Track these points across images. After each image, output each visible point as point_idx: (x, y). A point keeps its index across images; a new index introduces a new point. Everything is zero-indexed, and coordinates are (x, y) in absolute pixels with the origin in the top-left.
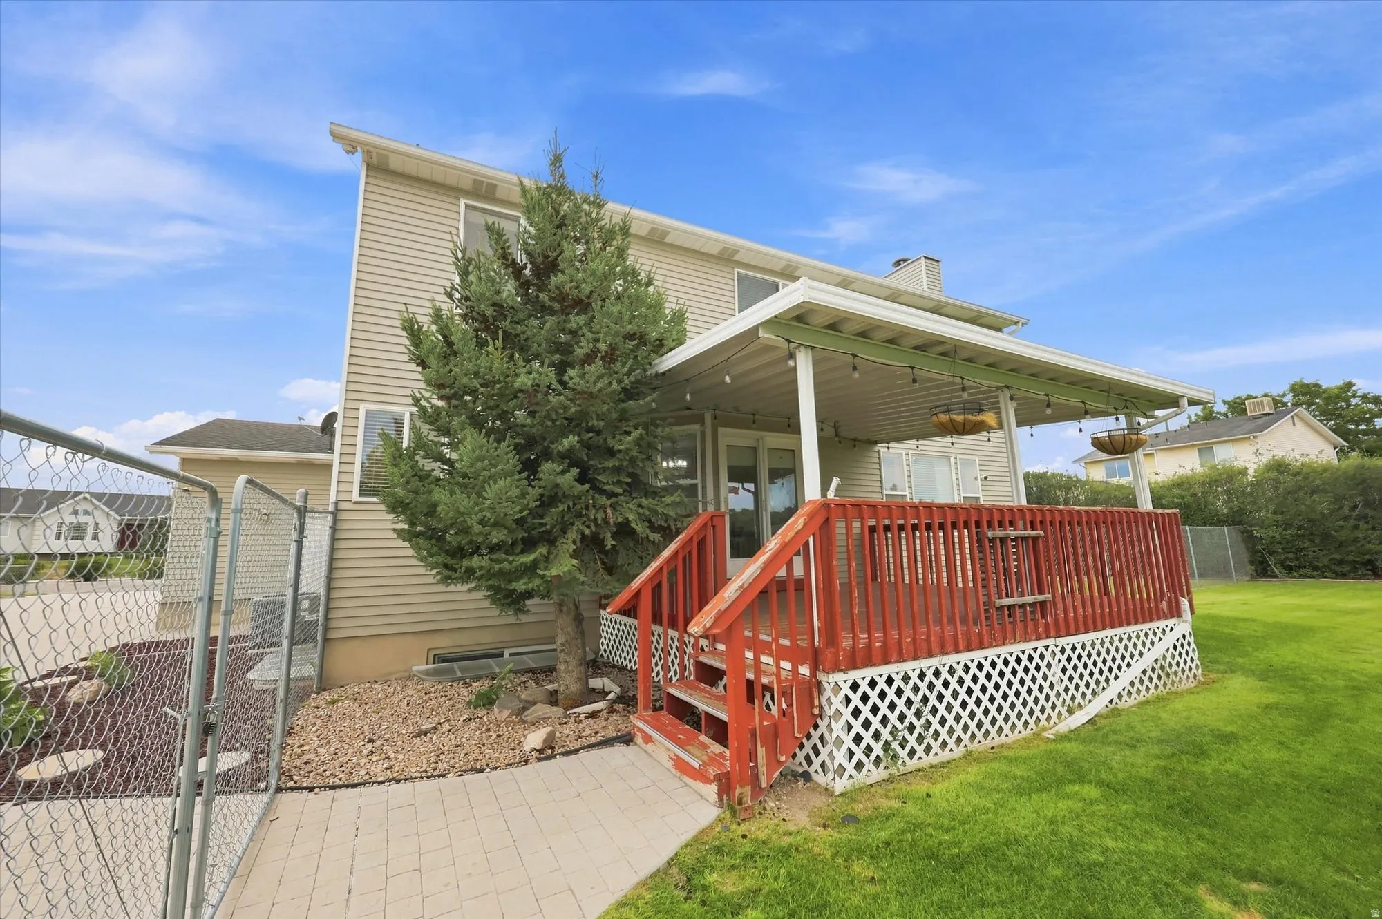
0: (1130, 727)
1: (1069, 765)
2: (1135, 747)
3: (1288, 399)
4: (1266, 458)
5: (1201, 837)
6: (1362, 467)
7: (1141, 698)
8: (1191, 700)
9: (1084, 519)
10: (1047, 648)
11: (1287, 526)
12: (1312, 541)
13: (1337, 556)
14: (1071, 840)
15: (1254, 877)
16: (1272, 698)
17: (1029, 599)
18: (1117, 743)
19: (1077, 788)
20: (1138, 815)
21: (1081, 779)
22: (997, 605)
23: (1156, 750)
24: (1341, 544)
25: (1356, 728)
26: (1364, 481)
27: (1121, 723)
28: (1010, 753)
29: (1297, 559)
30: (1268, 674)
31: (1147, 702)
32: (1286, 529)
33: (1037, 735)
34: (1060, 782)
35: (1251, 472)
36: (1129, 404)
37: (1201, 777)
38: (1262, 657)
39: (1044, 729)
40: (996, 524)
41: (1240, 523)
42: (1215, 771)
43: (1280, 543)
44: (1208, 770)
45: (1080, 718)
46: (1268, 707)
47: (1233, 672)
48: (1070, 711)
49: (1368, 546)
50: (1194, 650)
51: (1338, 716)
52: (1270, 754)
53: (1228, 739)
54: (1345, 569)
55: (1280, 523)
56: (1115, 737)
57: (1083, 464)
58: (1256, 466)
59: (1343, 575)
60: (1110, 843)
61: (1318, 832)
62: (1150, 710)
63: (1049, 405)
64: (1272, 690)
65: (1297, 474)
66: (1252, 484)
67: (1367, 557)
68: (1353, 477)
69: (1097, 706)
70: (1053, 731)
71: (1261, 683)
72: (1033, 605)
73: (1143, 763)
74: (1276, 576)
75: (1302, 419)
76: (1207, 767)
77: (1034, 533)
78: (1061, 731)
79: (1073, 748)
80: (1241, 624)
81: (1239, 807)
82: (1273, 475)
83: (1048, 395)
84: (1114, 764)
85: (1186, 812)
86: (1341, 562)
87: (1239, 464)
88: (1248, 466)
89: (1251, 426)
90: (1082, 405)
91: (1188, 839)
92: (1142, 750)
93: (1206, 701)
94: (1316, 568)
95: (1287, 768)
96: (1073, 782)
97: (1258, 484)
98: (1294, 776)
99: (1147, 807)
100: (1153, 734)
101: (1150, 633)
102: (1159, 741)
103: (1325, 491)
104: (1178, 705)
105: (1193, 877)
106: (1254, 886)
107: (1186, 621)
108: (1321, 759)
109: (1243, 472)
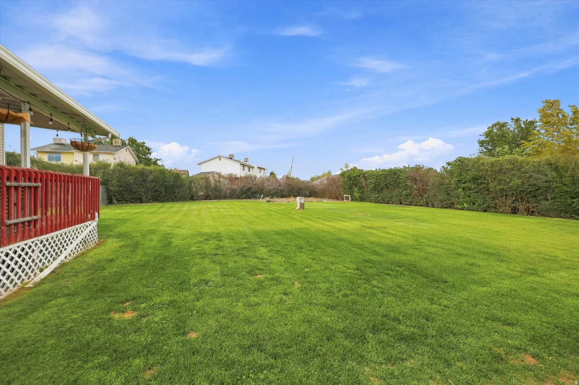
0: (73, 268)
1: (46, 294)
2: (77, 275)
3: (127, 142)
4: (118, 161)
5: (109, 297)
6: (143, 169)
7: (75, 256)
8: (96, 251)
9: (63, 179)
10: (33, 242)
11: (121, 186)
12: (127, 192)
13: (132, 197)
14: (56, 325)
15: (127, 301)
16: (122, 243)
17: (28, 218)
18: (69, 276)
19: (53, 302)
20: (84, 300)
21: (55, 297)
22: (8, 224)
23: (86, 273)
24: (134, 193)
25: (145, 246)
26: (143, 173)
27: (68, 268)
28: (9, 302)
29: (122, 198)
30: (119, 236)
31: (78, 257)
32: (120, 187)
33: (22, 288)
34: (45, 302)
35: (112, 166)
36: (87, 130)
37: (105, 278)
38: (117, 231)
39: (27, 283)
40: (13, 178)
41: (106, 185)
42: (109, 273)
43: (117, 192)
44: (107, 273)
45: (46, 272)
46: (121, 247)
47: (108, 237)
48: (41, 270)
49: (141, 193)
50: (96, 232)
51: (140, 244)
52: (125, 261)
53: (112, 260)
54: (134, 201)
55: (119, 185)
56: (68, 275)
57: (35, 152)
58: (114, 164)
59: (133, 203)
60: (75, 316)
61: (141, 279)
62: (80, 259)
63: (51, 120)
64: (122, 241)
65: (127, 169)
66: (112, 171)
67: (140, 197)
68: (141, 172)
69: (55, 264)
70: (32, 283)
71: (118, 239)
72: (29, 222)
73: (81, 280)
74: (114, 204)
75: (129, 150)
76: (106, 273)
77: (36, 185)
78: (36, 281)
79: (47, 286)
80: (106, 221)
81: (119, 281)
82: (119, 168)
83: (51, 115)
84: (69, 285)
85: (102, 291)
86: (133, 198)
87: (109, 162)
88: (112, 163)
89: (114, 149)
90: (67, 125)
91: (105, 299)
92: (80, 275)
93: (101, 250)
94: (126, 200)
95: (130, 264)
96: (51, 300)
97: (114, 171)
98: (132, 265)
99: (87, 295)
100: (84, 268)
101: (82, 227)
102: (86, 270)
103: (133, 176)
104: (91, 254)
105: (109, 311)
106: (128, 304)
107: (96, 221)
108: (139, 258)
109: (110, 165)
